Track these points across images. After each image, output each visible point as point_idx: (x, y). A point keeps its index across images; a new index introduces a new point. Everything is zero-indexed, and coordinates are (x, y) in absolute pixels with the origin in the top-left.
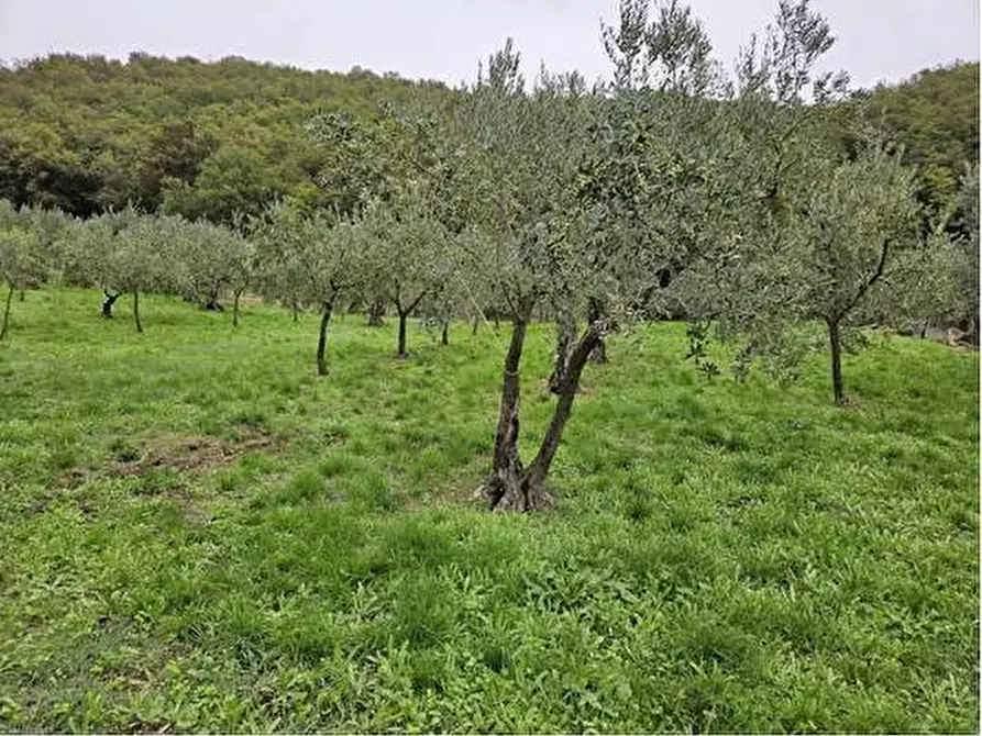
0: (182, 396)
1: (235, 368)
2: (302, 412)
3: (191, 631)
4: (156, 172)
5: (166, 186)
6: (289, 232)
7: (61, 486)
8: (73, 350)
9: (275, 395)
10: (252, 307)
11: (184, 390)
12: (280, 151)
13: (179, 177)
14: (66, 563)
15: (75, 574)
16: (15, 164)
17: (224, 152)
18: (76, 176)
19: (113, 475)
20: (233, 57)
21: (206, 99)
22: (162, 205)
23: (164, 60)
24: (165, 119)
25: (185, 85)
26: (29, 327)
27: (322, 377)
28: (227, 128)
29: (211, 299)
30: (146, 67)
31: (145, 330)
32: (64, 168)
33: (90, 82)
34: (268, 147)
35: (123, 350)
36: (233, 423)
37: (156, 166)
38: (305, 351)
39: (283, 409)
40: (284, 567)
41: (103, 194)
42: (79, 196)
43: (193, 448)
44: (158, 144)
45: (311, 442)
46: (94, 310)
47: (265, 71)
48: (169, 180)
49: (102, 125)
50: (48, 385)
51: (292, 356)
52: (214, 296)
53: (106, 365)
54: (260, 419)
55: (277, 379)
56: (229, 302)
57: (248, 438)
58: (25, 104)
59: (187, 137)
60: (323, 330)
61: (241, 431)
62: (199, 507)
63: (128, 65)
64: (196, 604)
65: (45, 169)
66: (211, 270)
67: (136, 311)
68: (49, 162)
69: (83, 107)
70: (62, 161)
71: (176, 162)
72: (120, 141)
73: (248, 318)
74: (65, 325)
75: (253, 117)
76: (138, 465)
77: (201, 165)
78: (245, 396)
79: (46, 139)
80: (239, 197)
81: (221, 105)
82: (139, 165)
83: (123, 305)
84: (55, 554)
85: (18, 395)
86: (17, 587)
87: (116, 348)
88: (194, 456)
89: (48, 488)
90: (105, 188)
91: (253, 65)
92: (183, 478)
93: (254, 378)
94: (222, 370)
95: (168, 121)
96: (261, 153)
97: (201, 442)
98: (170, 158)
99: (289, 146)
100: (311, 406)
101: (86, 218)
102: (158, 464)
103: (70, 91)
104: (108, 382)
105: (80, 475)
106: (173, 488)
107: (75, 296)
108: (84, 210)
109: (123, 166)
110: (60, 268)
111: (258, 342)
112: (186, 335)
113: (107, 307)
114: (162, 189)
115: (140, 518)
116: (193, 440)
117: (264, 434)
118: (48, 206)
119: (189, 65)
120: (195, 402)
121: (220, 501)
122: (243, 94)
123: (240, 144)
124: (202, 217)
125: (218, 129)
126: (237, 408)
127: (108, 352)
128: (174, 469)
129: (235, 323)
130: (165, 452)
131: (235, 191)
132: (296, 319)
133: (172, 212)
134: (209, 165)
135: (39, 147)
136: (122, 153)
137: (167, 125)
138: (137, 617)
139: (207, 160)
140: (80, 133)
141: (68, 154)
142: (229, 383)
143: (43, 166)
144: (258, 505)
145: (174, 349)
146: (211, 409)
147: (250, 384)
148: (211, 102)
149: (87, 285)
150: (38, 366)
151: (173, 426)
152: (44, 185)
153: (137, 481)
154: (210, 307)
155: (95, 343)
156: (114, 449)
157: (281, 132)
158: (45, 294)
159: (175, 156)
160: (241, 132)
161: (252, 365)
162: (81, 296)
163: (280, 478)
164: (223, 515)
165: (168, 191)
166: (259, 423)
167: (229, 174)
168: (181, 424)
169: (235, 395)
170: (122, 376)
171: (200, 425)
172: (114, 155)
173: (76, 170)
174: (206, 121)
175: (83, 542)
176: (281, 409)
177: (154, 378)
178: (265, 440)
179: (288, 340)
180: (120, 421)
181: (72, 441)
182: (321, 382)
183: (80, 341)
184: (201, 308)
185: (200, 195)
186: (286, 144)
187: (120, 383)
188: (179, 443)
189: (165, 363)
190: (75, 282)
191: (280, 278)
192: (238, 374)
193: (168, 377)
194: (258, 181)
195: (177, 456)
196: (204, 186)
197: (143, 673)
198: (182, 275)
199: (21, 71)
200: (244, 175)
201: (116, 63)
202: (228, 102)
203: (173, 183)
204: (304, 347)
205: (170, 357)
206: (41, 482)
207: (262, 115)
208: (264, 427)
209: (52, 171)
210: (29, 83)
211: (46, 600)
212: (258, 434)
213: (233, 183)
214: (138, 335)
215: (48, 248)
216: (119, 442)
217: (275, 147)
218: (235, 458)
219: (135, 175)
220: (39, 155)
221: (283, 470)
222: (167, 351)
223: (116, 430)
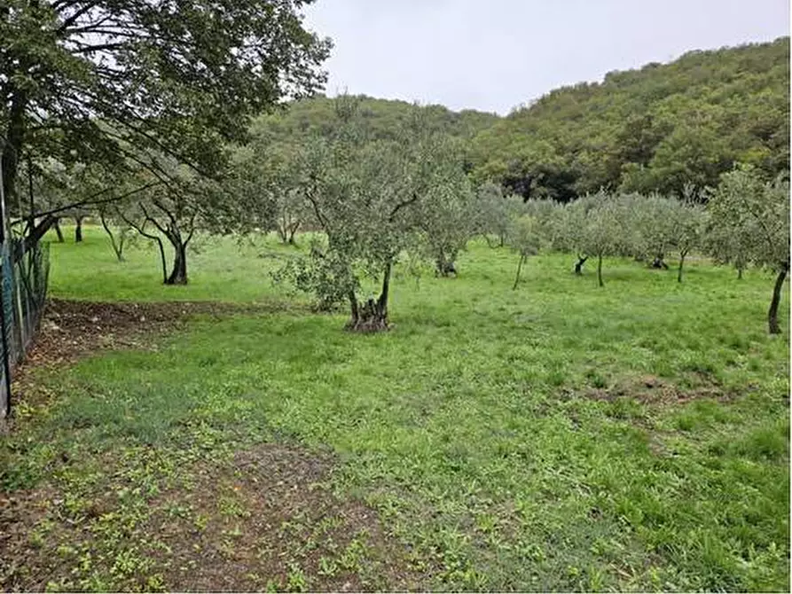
0: (637, 340)
1: (681, 320)
2: (755, 368)
3: (666, 548)
4: (618, 161)
5: (626, 171)
6: (747, 198)
7: (556, 398)
8: (557, 298)
9: (723, 349)
10: (694, 265)
11: (638, 336)
12: (732, 122)
13: (636, 162)
14: (565, 457)
15: (571, 467)
16: (524, 172)
17: (678, 133)
18: (562, 173)
19: (591, 396)
20: (690, 52)
21: (664, 93)
22: (621, 186)
23: (632, 72)
24: (628, 118)
25: (646, 87)
26: (530, 281)
27: (775, 336)
28: (680, 113)
29: (657, 259)
30: (615, 81)
31: (605, 284)
32: (555, 169)
33: (576, 103)
34: (718, 121)
35: (590, 300)
36: (685, 369)
37: (619, 156)
38: (752, 308)
39: (733, 363)
40: (751, 520)
41: (579, 184)
42: (562, 187)
43: (649, 386)
44: (622, 138)
45: (765, 400)
46: (569, 270)
47: (721, 56)
48: (628, 165)
49: (582, 133)
50: (543, 322)
51: (738, 312)
52: (661, 256)
53: (579, 311)
54: (710, 369)
55: (724, 332)
56: (673, 261)
57: (699, 385)
58: (533, 129)
59: (646, 128)
60: (777, 289)
61: (693, 378)
62: (661, 439)
63: (604, 84)
64: (669, 526)
65: (542, 171)
66: (661, 235)
67: (600, 270)
68: (546, 166)
69: (569, 123)
70: (555, 165)
71: (635, 150)
72: (593, 142)
73: (691, 275)
74: (551, 279)
75: (705, 99)
76: (607, 393)
77: (656, 149)
78: (694, 347)
79: (544, 150)
80: (688, 170)
81: (677, 95)
82: (606, 158)
83: (590, 266)
84: (557, 449)
85: (525, 328)
86: (535, 466)
87: (585, 298)
88: (651, 393)
89: (548, 397)
90: (581, 179)
91: (708, 53)
92: (644, 411)
93: (702, 331)
94: (670, 321)
95: (631, 119)
96: (712, 128)
97: (656, 382)
98: (630, 148)
99: (740, 117)
100: (764, 364)
101: (566, 203)
102: (621, 394)
103: (563, 113)
104: (582, 324)
105: (568, 392)
106: (636, 417)
107: (557, 259)
108: (565, 197)
109: (594, 161)
110: (551, 240)
111: (701, 298)
112: (638, 290)
113: (578, 267)
114: (622, 173)
115: (613, 436)
116: (650, 379)
117: (715, 384)
118: (544, 197)
119: (651, 69)
120: (649, 346)
121: (678, 438)
122: (695, 81)
123: (692, 124)
124: (655, 191)
125: (672, 115)
126: (687, 356)
127: (580, 301)
128: (637, 402)
129: (679, 280)
130: (627, 385)
131: (685, 165)
132: (740, 277)
133: (630, 190)
134: (663, 147)
135: (540, 157)
136: (595, 150)
137: (631, 122)
138: (620, 519)
139: (661, 144)
140: (567, 142)
141: (558, 158)
142: (677, 333)
143: (541, 170)
144: (715, 451)
145: (629, 301)
146: (663, 354)
147: (698, 336)
148: (668, 94)
149: (566, 251)
150: (537, 309)
151: (631, 365)
152: (541, 183)
153: (607, 406)
154: (657, 266)
155: (571, 294)
156: (589, 376)
157: (734, 106)
158: (539, 258)
159: (634, 145)
160: (693, 114)
161: (698, 319)
162: (561, 259)
163: (735, 430)
164: (684, 452)
165: (627, 174)
166: (709, 373)
167: (680, 152)
168: (637, 364)
169: (683, 344)
170: (591, 320)
171: (654, 367)
172: (589, 153)
173: (562, 169)
174: (662, 112)
175: (575, 444)
176: (731, 363)
177: (614, 324)
178: (716, 390)
179: (733, 297)
180: (592, 355)
181: (560, 365)
182: (774, 340)
183: (561, 292)
184: (650, 268)
185: (652, 173)
186: (737, 115)
187: (589, 326)
188: (637, 380)
189: (622, 313)
190: (559, 250)
191: (733, 240)
192: (686, 325)
193: (626, 323)
194: (708, 153)
195: (637, 391)
196: (658, 166)
197: (628, 567)
198: (637, 241)
199: (533, 107)
200: (695, 150)
201: (594, 85)
202: (683, 91)
203: (631, 168)
204: (752, 304)
205: (626, 307)
206: (544, 392)
207: (715, 94)
208: (716, 378)
209: (547, 173)
210: (536, 114)
211: (554, 481)
212: (709, 383)
213: (683, 159)
214: (602, 289)
215: (542, 227)
216: (592, 371)
217: (726, 121)
218: (688, 402)
219: (602, 165)
220: (540, 163)
221: (740, 422)
222: (624, 302)
223: (589, 362)
